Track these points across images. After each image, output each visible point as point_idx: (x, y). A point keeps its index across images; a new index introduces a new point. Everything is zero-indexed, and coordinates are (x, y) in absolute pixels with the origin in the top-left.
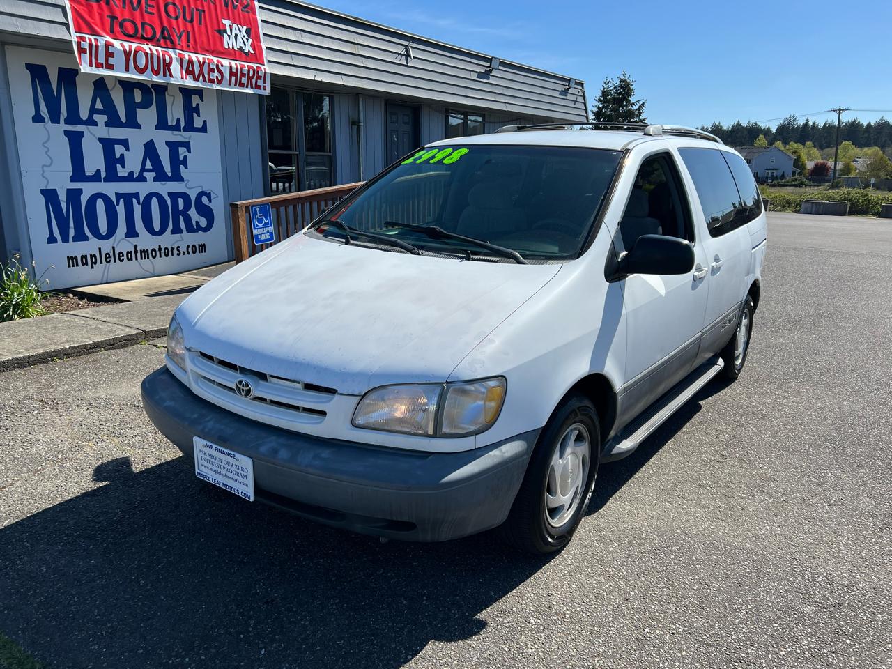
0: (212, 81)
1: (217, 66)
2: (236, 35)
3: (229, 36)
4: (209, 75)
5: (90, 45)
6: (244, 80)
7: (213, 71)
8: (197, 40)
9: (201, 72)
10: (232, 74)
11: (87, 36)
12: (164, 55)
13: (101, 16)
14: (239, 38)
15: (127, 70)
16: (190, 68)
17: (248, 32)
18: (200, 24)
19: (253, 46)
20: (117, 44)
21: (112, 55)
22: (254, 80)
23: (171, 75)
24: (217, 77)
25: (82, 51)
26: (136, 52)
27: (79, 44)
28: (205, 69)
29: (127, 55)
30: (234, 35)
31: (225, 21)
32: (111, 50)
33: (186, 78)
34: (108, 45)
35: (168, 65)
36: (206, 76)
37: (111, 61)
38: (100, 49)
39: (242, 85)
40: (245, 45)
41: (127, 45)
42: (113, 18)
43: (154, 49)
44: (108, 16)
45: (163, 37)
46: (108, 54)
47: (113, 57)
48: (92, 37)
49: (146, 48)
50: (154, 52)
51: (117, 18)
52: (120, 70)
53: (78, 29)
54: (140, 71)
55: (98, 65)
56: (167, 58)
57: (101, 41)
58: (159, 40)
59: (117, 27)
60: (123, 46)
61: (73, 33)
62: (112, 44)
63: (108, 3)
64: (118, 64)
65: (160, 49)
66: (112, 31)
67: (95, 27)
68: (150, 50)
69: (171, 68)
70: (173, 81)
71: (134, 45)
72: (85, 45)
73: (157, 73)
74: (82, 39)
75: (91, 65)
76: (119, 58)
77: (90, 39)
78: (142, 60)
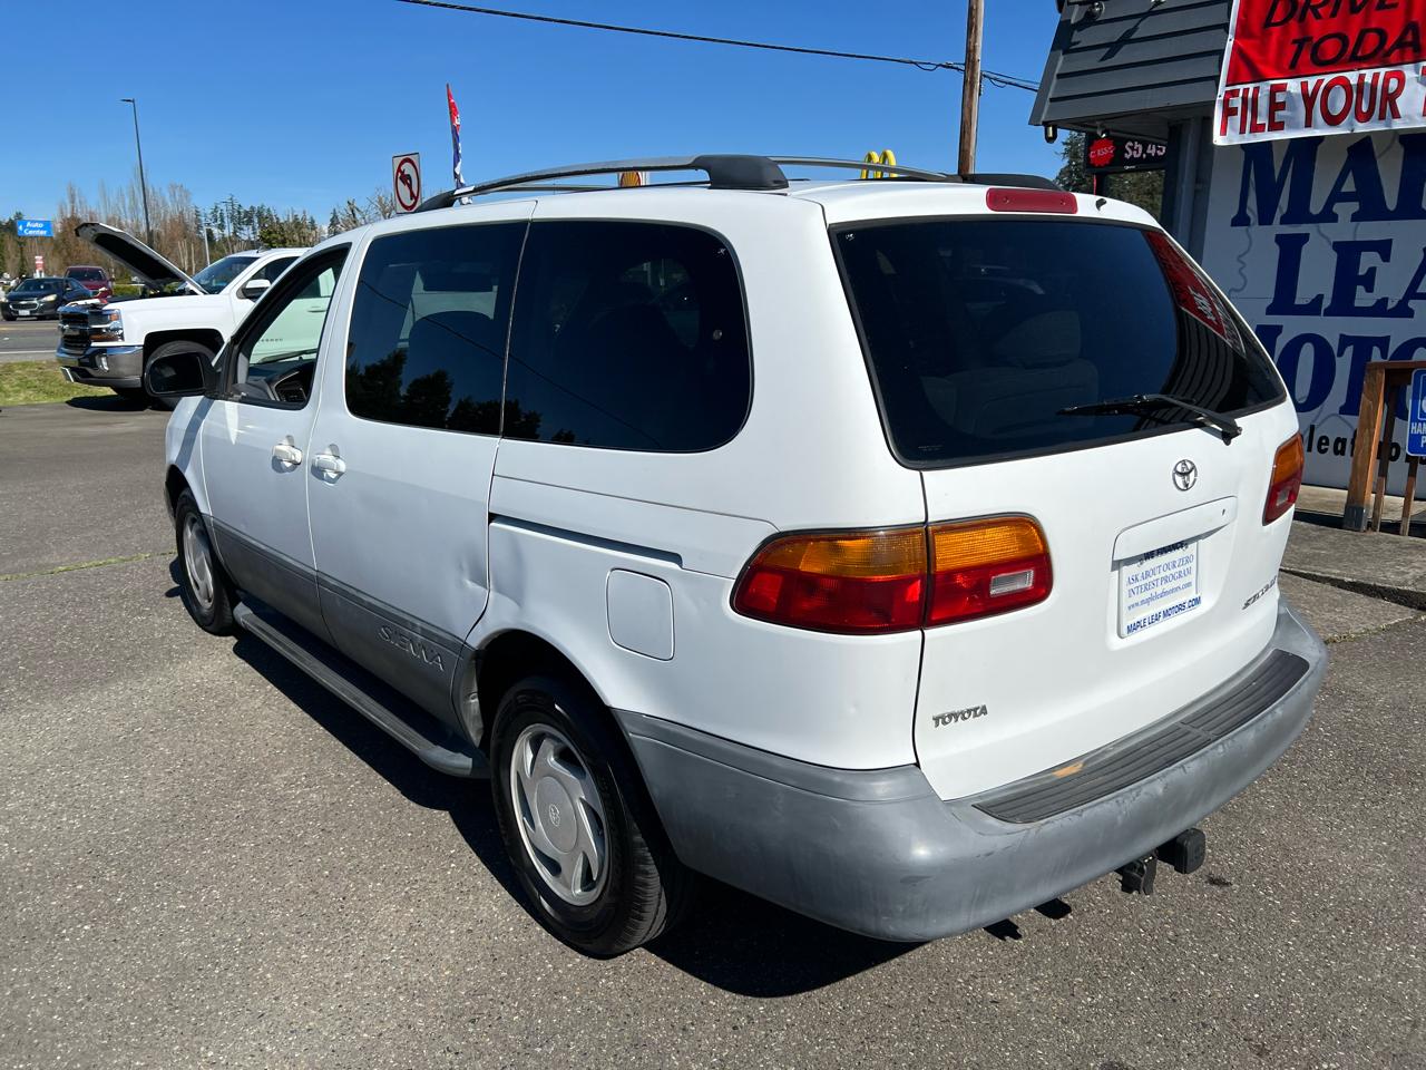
5: (1245, 100)
11: (1241, 87)
12: (1386, 80)
13: (1281, 45)
15: (1308, 124)
20: (1293, 86)
21: (1282, 106)
23: (1396, 115)
25: (1229, 112)
26: (1328, 89)
27: (1226, 102)
29: (1309, 100)
32: (1280, 98)
34: (1275, 90)
35: (1390, 99)
37: (1280, 115)
38: (1260, 101)
41: (1312, 82)
42: (1301, 43)
43: (1369, 74)
44: (1295, 42)
45: (1400, 44)
46: (1275, 106)
47: (1284, 109)
48: (1251, 87)
49: (1352, 77)
50: (1368, 79)
51: (1310, 39)
52: (1295, 127)
53: (1231, 81)
54: (1332, 120)
55: (1256, 128)
56: (1393, 84)
57: (1265, 87)
58: (1388, 54)
59: (1306, 55)
60: (1304, 85)
61: (1222, 89)
62: (1282, 88)
63: (1302, 18)
64: (1291, 118)
65: (1382, 71)
66: (1293, 65)
67: (1260, 67)
68: (1361, 77)
69: (1400, 101)
70: (1398, 125)
71: (1328, 78)
72: (1237, 103)
73: (1366, 117)
74: (1234, 93)
75: (1242, 131)
76: (1294, 109)
77: (1246, 90)
78: (1338, 101)
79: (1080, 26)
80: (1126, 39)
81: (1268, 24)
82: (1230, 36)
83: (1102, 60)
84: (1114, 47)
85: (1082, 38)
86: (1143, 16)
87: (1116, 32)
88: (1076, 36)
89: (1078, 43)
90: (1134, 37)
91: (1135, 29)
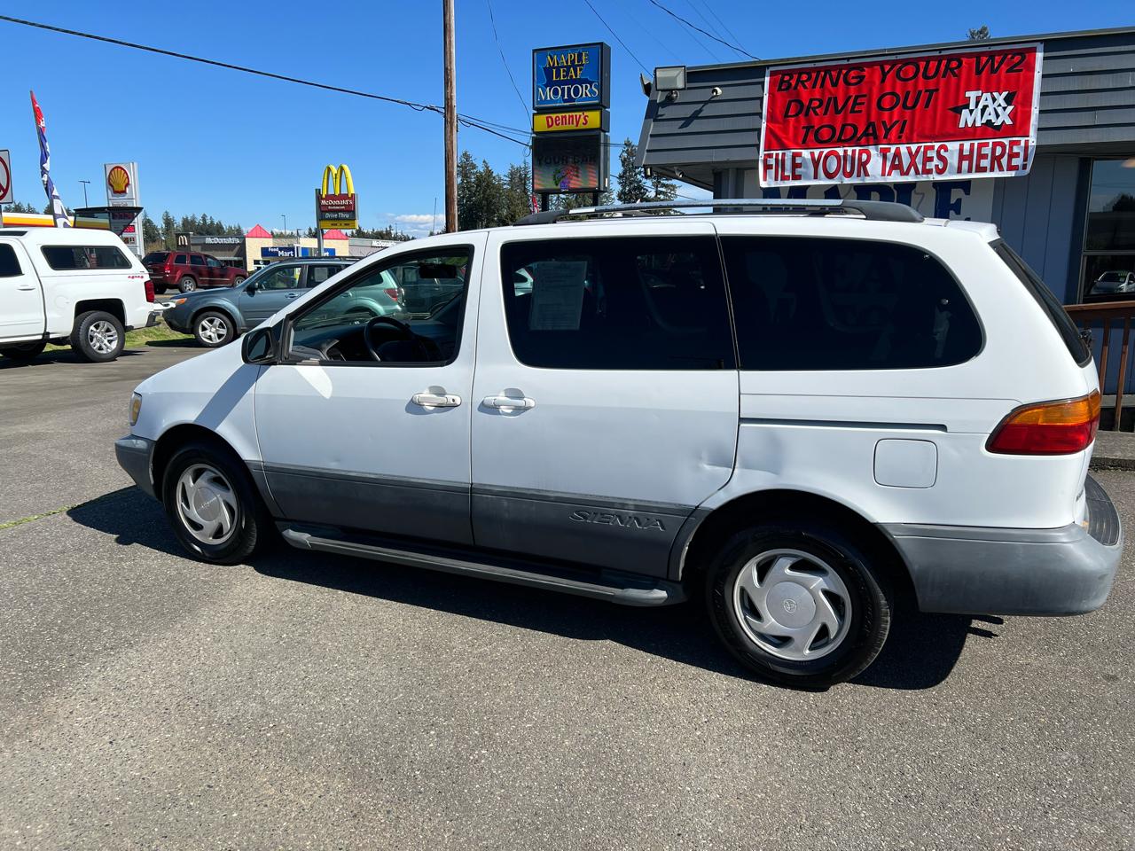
0: (929, 172)
1: (938, 152)
2: (985, 107)
3: (971, 111)
4: (924, 165)
5: (777, 160)
6: (985, 163)
7: (931, 159)
8: (915, 127)
9: (913, 164)
10: (962, 157)
11: (774, 152)
12: (860, 154)
13: (796, 128)
14: (990, 110)
15: (816, 177)
16: (897, 163)
17: (1008, 100)
18: (927, 106)
19: (1013, 116)
20: (806, 154)
21: (799, 166)
22: (1004, 161)
23: (866, 174)
24: (937, 166)
25: (767, 167)
26: (827, 157)
27: (765, 161)
28: (919, 160)
29: (816, 163)
30: (980, 106)
31: (968, 94)
32: (798, 160)
33: (889, 174)
34: (795, 156)
35: (863, 165)
36: (920, 167)
37: (798, 171)
38: (786, 162)
39: (980, 169)
40: (998, 116)
41: (817, 152)
42: (808, 128)
43: (850, 150)
44: (804, 128)
45: (866, 134)
46: (795, 166)
47: (800, 167)
48: (780, 152)
49: (840, 151)
50: (850, 153)
51: (813, 127)
52: (808, 178)
53: (768, 148)
54: (830, 176)
55: (784, 178)
56: (864, 157)
57: (789, 154)
58: (859, 139)
59: (811, 136)
60: (812, 154)
61: (762, 153)
62: (799, 155)
63: (807, 114)
64: (806, 173)
65: (857, 149)
66: (804, 142)
67: (786, 141)
68: (845, 152)
69: (868, 166)
70: (868, 180)
71: (826, 151)
72: (772, 161)
73: (849, 175)
74: (770, 156)
75: (776, 179)
76: (807, 167)
77: (777, 155)
78: (833, 165)
79: (663, 104)
80: (695, 116)
81: (786, 115)
82: (763, 121)
83: (680, 128)
84: (688, 121)
85: (666, 112)
86: (706, 103)
87: (688, 111)
88: (661, 111)
89: (661, 116)
90: (700, 115)
91: (701, 110)
